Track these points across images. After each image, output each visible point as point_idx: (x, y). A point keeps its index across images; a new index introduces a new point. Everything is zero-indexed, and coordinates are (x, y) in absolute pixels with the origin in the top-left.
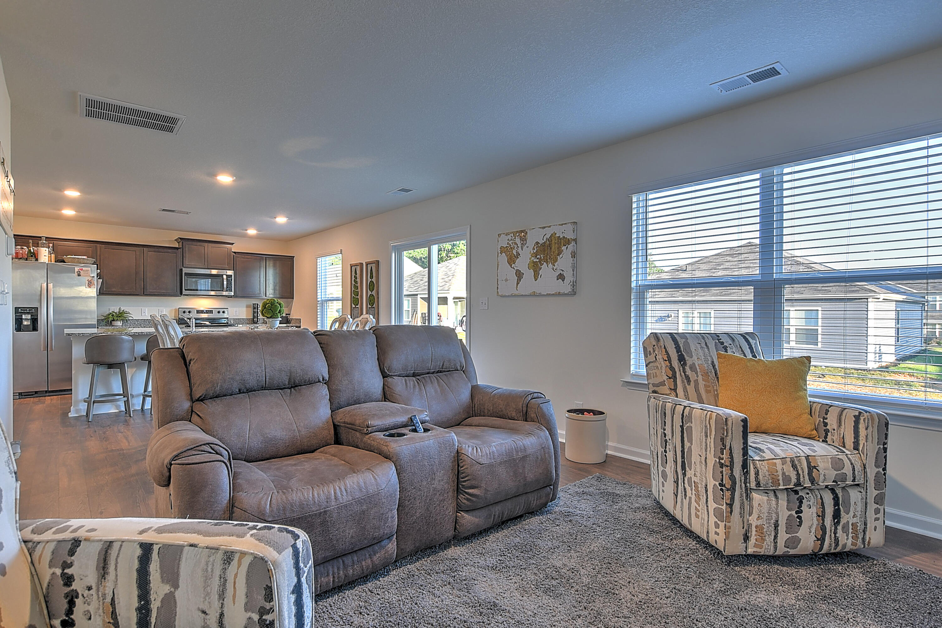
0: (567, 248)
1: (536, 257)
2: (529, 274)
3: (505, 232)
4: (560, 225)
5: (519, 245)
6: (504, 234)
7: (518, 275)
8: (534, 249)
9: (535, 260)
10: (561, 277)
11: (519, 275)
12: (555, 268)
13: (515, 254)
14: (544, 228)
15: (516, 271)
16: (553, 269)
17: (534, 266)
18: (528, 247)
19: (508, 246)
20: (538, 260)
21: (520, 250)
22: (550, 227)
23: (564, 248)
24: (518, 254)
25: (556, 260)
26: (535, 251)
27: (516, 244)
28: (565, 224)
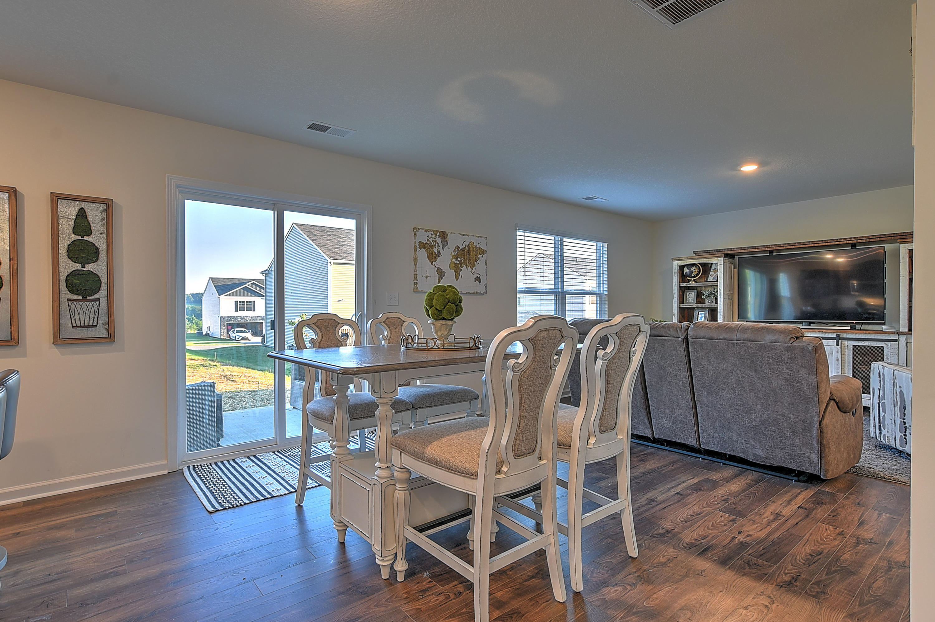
0: (482, 257)
1: (457, 259)
2: (450, 273)
3: (425, 228)
4: (476, 236)
5: (440, 245)
6: (423, 229)
7: (439, 273)
8: (454, 251)
9: (456, 262)
10: (478, 279)
11: (441, 273)
12: (473, 271)
13: (436, 252)
14: (464, 235)
15: (438, 269)
16: (472, 272)
17: (455, 267)
18: (449, 248)
19: (428, 242)
20: (458, 262)
21: (441, 249)
22: (468, 235)
23: (480, 256)
24: (439, 253)
25: (474, 265)
26: (456, 254)
27: (436, 242)
28: (481, 237)
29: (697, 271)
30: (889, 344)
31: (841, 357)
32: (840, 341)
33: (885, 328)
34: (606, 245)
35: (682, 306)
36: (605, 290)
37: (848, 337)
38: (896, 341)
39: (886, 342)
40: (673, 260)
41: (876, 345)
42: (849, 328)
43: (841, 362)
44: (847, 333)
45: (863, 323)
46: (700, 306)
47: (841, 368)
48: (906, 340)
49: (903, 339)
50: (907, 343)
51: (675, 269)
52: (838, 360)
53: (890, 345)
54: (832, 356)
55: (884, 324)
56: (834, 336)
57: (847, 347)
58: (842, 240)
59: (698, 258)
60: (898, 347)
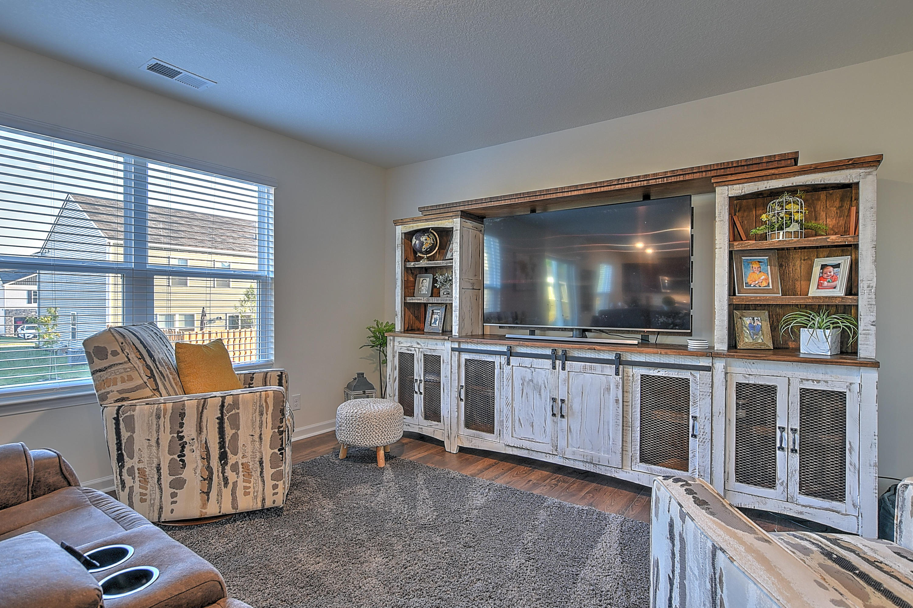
29: (429, 242)
30: (697, 374)
31: (623, 397)
32: (621, 366)
33: (693, 344)
34: (272, 191)
35: (409, 300)
36: (270, 271)
37: (633, 359)
38: (708, 369)
39: (693, 372)
40: (396, 223)
41: (677, 377)
42: (636, 342)
43: (623, 405)
44: (631, 352)
45: (659, 333)
46: (434, 300)
47: (623, 416)
48: (725, 368)
49: (719, 365)
50: (726, 373)
51: (398, 239)
52: (617, 401)
53: (698, 376)
54: (609, 394)
55: (690, 334)
56: (612, 356)
57: (631, 379)
58: (626, 181)
59: (427, 220)
60: (712, 381)
